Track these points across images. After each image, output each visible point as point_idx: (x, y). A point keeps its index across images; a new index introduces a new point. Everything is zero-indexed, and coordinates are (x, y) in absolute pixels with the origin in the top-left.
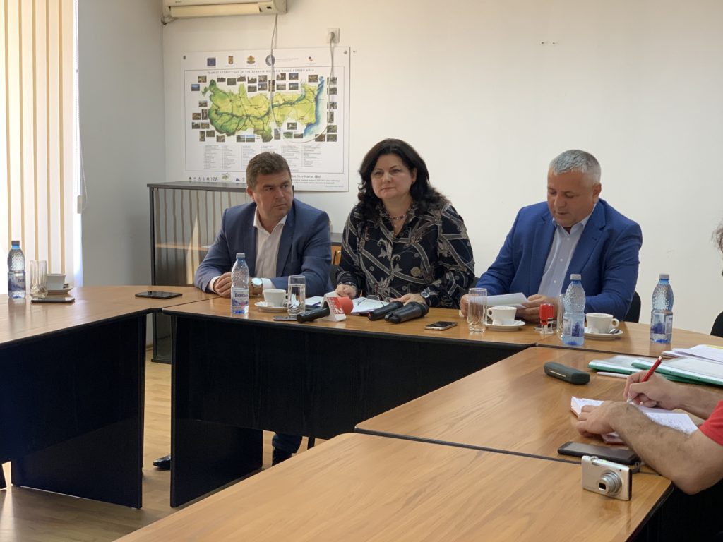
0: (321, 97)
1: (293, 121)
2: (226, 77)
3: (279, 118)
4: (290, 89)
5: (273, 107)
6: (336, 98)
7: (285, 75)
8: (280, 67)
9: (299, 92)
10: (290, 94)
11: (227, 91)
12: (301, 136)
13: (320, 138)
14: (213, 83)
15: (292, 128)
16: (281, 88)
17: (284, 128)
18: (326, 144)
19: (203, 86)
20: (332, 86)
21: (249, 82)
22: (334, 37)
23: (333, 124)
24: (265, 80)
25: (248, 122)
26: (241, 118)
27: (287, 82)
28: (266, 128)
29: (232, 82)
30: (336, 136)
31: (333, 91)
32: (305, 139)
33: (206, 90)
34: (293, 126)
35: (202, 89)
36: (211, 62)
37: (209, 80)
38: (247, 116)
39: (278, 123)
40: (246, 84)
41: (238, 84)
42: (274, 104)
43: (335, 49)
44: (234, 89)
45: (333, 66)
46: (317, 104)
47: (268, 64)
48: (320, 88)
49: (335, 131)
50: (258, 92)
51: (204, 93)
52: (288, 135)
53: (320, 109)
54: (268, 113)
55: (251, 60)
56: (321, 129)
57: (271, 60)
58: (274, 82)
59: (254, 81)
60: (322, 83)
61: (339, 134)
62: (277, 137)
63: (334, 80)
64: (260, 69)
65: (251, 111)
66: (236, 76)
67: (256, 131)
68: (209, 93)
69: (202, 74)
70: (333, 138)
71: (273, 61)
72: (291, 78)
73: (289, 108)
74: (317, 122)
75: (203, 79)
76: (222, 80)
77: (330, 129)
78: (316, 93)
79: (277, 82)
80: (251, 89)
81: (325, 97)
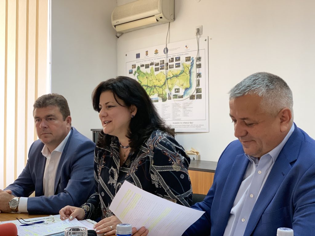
0: (192, 71)
1: (178, 87)
2: (145, 63)
3: (170, 86)
4: (176, 67)
5: (167, 80)
6: (201, 70)
7: (173, 59)
8: (172, 54)
9: (180, 69)
10: (176, 71)
11: (145, 72)
12: (182, 97)
13: (192, 97)
15: (178, 92)
16: (171, 67)
17: (173, 92)
18: (196, 101)
19: (135, 70)
20: (198, 63)
21: (156, 65)
22: (199, 31)
23: (199, 87)
24: (163, 63)
25: (155, 90)
26: (151, 87)
27: (174, 63)
28: (164, 93)
29: (147, 66)
30: (201, 95)
31: (199, 66)
32: (184, 98)
33: (135, 72)
34: (177, 90)
35: (134, 72)
36: (138, 56)
37: (137, 67)
38: (155, 86)
39: (170, 89)
40: (154, 67)
41: (150, 67)
42: (168, 77)
43: (200, 38)
44: (148, 70)
45: (198, 50)
46: (190, 76)
47: (165, 53)
48: (192, 65)
49: (201, 92)
50: (160, 71)
51: (134, 75)
52: (175, 96)
53: (192, 78)
54: (165, 84)
55: (156, 52)
56: (192, 91)
58: (167, 64)
60: (193, 61)
61: (203, 94)
62: (170, 99)
63: (199, 59)
64: (161, 57)
65: (157, 83)
66: (149, 63)
67: (159, 96)
68: (137, 74)
69: (134, 63)
70: (199, 97)
71: (167, 51)
72: (176, 60)
73: (175, 79)
74: (191, 87)
75: (134, 66)
76: (142, 66)
77: (198, 91)
78: (190, 68)
79: (169, 64)
80: (157, 70)
81: (195, 70)
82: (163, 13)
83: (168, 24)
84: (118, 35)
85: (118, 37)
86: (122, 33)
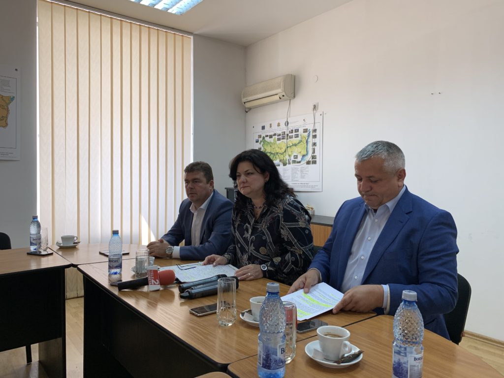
0: (309, 140)
1: (296, 155)
2: (269, 134)
3: (290, 153)
4: (295, 137)
5: (287, 147)
6: (316, 140)
7: (292, 130)
8: (292, 126)
9: (299, 139)
10: (295, 140)
11: (269, 141)
12: (300, 162)
13: (308, 163)
14: (264, 138)
15: (296, 158)
16: (291, 137)
17: (292, 158)
18: (311, 166)
19: (260, 139)
20: (314, 134)
21: (278, 136)
22: (315, 107)
23: (315, 155)
24: (285, 134)
25: (277, 156)
26: (274, 154)
27: (294, 134)
28: (285, 159)
29: (271, 137)
30: (316, 161)
31: (315, 137)
32: (302, 163)
33: (261, 141)
35: (259, 141)
36: (263, 128)
37: (262, 137)
38: (277, 153)
39: (289, 156)
40: (276, 137)
41: (273, 137)
42: (288, 146)
43: (316, 114)
44: (272, 140)
45: (314, 123)
46: (307, 145)
47: (286, 125)
48: (309, 136)
49: (316, 158)
50: (282, 140)
51: (260, 143)
52: (294, 162)
53: (308, 147)
54: (285, 151)
55: (279, 125)
56: (309, 158)
57: (287, 123)
58: (288, 134)
59: (279, 135)
60: (310, 133)
61: (317, 160)
62: (289, 163)
63: (315, 131)
64: (283, 129)
65: (278, 150)
66: (272, 134)
67: (280, 161)
68: (262, 143)
69: (259, 134)
70: (315, 162)
71: (288, 124)
72: (295, 132)
73: (294, 147)
74: (307, 154)
75: (260, 136)
76: (267, 136)
77: (314, 157)
78: (307, 138)
79: (289, 135)
80: (279, 139)
81: (311, 140)
82: (285, 92)
83: (289, 101)
84: (247, 110)
85: (247, 112)
86: (250, 109)
